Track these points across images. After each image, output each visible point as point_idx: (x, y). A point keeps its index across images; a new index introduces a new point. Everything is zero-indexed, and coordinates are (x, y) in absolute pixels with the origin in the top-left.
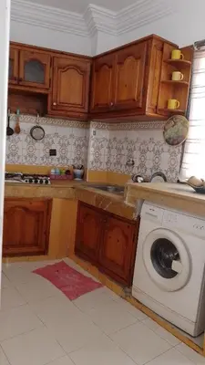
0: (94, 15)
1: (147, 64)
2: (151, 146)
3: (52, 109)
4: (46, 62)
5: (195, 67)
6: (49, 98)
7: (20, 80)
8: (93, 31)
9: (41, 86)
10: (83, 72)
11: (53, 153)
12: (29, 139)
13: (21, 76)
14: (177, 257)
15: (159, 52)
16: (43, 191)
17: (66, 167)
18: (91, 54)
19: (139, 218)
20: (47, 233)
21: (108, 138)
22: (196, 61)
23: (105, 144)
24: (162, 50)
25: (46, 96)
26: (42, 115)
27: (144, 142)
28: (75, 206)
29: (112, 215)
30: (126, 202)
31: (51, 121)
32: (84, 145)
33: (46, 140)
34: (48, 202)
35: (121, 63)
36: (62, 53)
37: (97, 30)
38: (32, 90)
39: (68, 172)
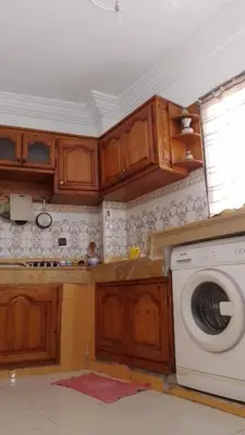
0: (97, 101)
1: (154, 121)
2: (173, 210)
3: (59, 189)
4: (51, 144)
5: (203, 117)
6: (56, 179)
7: (24, 162)
8: (98, 117)
9: (47, 166)
10: (91, 152)
11: (62, 242)
12: (35, 228)
13: (25, 156)
14: (226, 298)
15: (164, 111)
16: (51, 276)
17: (79, 258)
18: (97, 135)
19: (170, 272)
20: (57, 333)
21: (125, 218)
22: (202, 113)
23: (123, 226)
24: (167, 109)
25: (53, 175)
26: (48, 202)
27: (165, 209)
28: (92, 290)
29: (137, 282)
30: (151, 257)
31: (59, 207)
32: (98, 231)
33: (53, 228)
34: (58, 289)
35: (128, 131)
36: (67, 135)
37: (101, 116)
38: (36, 171)
39: (81, 263)
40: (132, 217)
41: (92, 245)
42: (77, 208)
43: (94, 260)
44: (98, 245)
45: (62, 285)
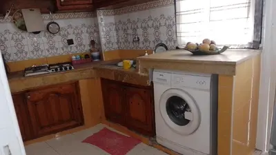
3: (61, 5)
11: (70, 42)
12: (47, 34)
14: (187, 107)
16: (69, 76)
17: (85, 52)
20: (80, 109)
21: (114, 22)
23: (113, 28)
26: (54, 12)
27: (144, 21)
30: (139, 73)
32: (95, 31)
33: (62, 32)
34: (76, 84)
39: (87, 56)
40: (120, 21)
41: (93, 43)
42: (77, 14)
43: (96, 54)
44: (96, 42)
45: (78, 81)
